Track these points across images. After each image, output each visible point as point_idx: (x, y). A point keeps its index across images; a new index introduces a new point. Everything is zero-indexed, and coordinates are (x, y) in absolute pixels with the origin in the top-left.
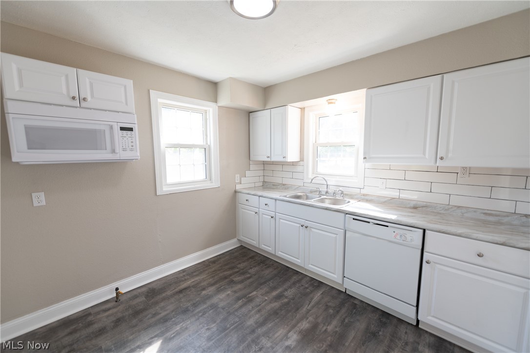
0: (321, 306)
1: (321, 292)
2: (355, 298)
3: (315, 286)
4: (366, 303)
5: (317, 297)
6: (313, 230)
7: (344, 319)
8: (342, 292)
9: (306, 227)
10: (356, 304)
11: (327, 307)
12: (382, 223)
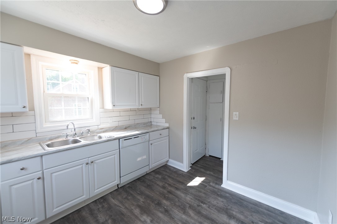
0: (124, 201)
1: (112, 199)
2: (124, 185)
3: (103, 201)
4: (130, 183)
5: (115, 202)
6: (96, 162)
7: (138, 193)
8: (117, 189)
9: (92, 162)
10: (129, 186)
11: (126, 198)
12: (136, 136)
